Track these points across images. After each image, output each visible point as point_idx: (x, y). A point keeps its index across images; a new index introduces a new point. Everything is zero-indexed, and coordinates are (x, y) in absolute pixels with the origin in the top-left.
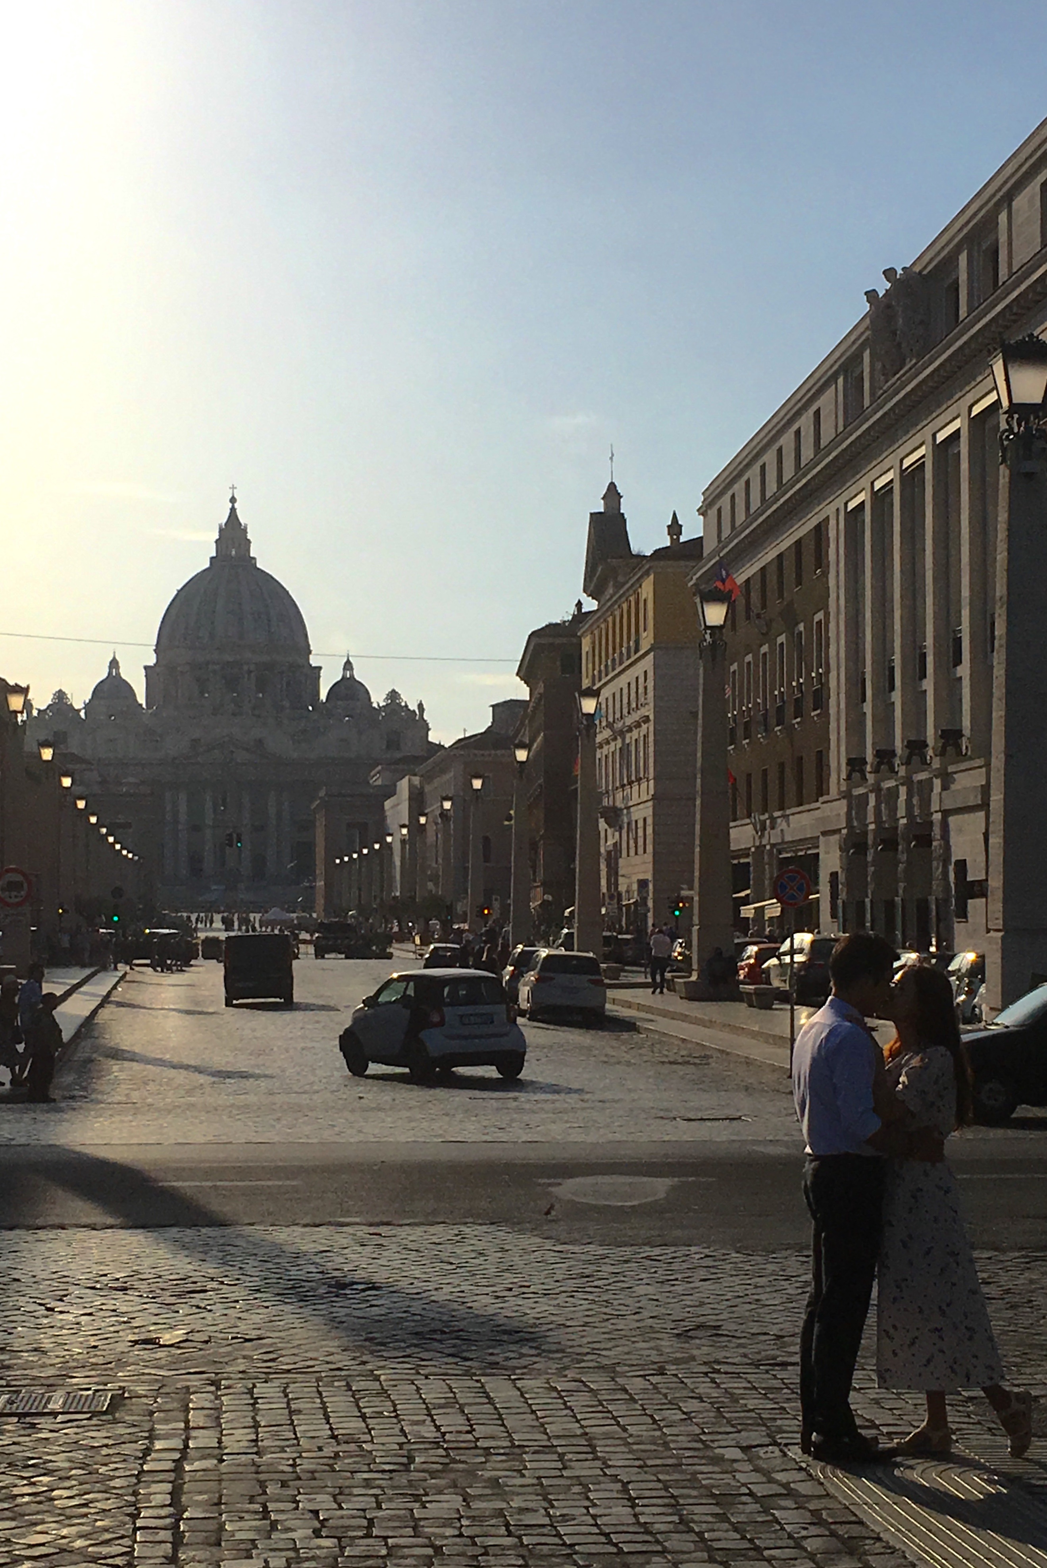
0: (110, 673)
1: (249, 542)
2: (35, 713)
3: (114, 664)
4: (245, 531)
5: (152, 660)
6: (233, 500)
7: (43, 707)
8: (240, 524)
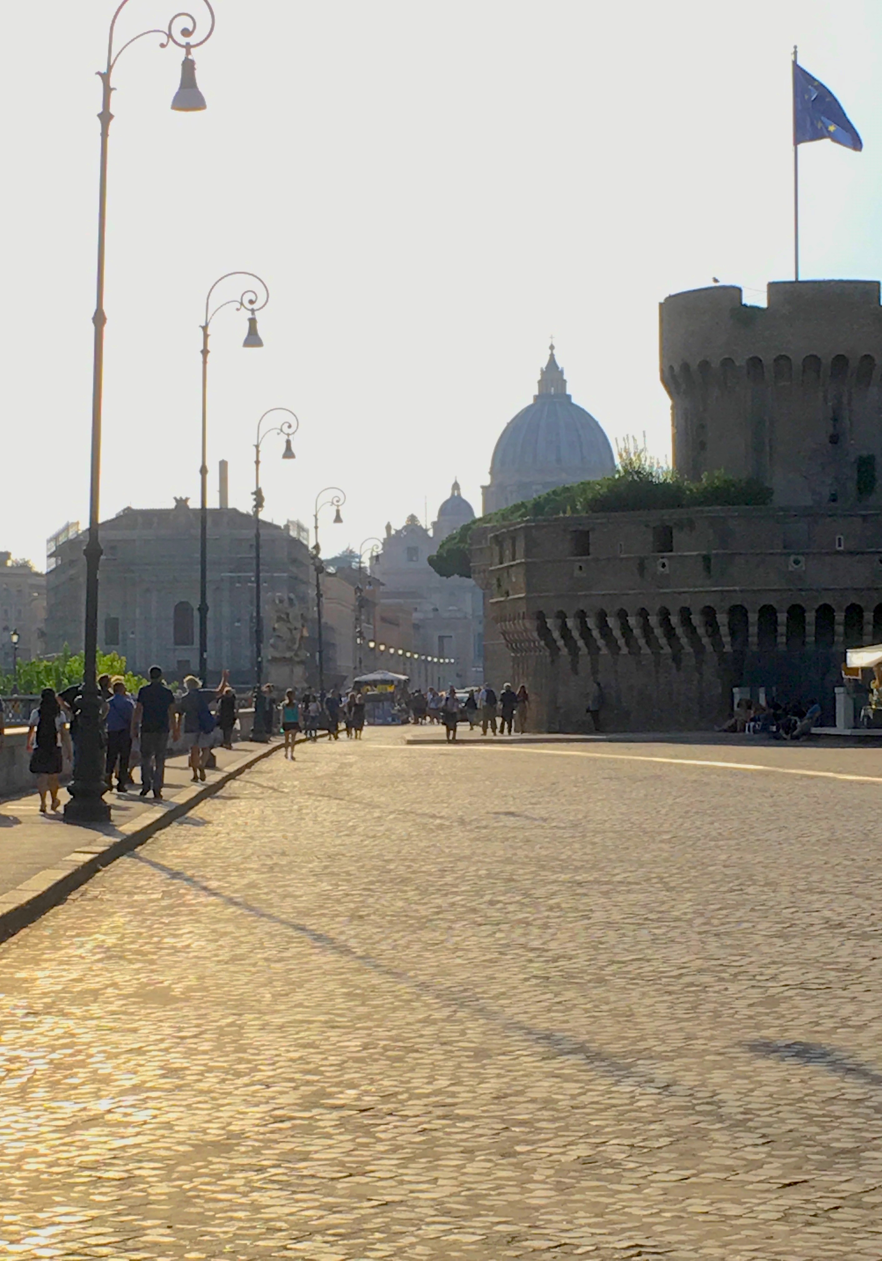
0: (453, 495)
1: (565, 381)
2: (393, 532)
3: (456, 486)
4: (562, 373)
5: (487, 481)
6: (552, 347)
7: (399, 527)
8: (558, 368)
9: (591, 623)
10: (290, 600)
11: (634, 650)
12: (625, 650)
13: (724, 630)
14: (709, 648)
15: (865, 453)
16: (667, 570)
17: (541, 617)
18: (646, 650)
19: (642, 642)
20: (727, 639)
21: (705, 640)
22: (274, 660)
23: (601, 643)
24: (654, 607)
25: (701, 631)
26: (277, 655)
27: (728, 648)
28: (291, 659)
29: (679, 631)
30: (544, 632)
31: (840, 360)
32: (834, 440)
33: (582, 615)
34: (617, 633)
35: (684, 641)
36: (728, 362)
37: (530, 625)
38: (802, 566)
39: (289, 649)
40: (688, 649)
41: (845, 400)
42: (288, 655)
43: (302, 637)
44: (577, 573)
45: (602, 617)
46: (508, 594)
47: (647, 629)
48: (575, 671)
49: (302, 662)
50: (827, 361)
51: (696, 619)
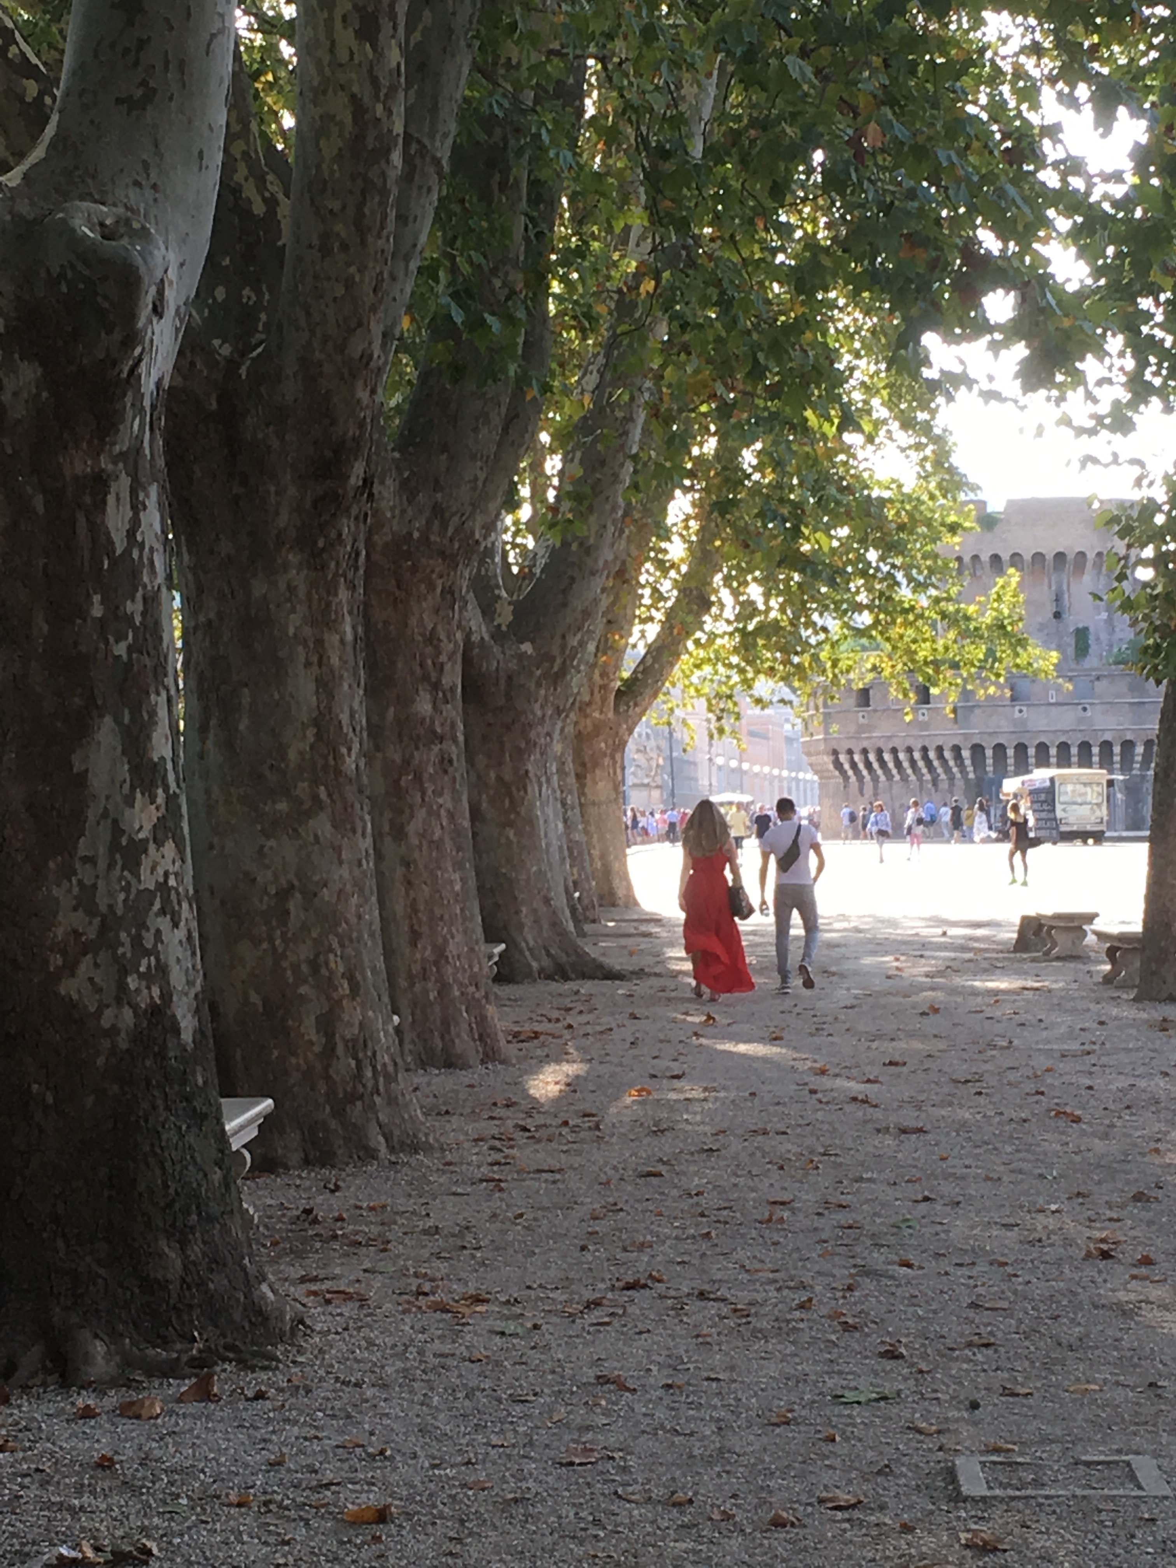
9: (872, 757)
10: (647, 735)
11: (905, 778)
12: (897, 777)
13: (968, 762)
14: (958, 776)
15: (1080, 626)
16: (926, 718)
17: (835, 753)
18: (913, 778)
19: (909, 771)
20: (970, 769)
21: (955, 770)
22: (635, 785)
23: (880, 772)
24: (917, 745)
25: (951, 763)
26: (636, 781)
27: (971, 776)
28: (647, 785)
29: (936, 763)
30: (838, 765)
31: (1060, 557)
32: (1057, 615)
33: (865, 752)
34: (891, 765)
35: (940, 770)
36: (976, 558)
37: (828, 760)
38: (1025, 714)
39: (647, 776)
40: (943, 776)
41: (1065, 587)
42: (646, 781)
43: (658, 766)
44: (861, 720)
45: (879, 752)
46: (812, 735)
47: (913, 763)
48: (861, 792)
49: (657, 787)
50: (1050, 557)
51: (947, 754)
